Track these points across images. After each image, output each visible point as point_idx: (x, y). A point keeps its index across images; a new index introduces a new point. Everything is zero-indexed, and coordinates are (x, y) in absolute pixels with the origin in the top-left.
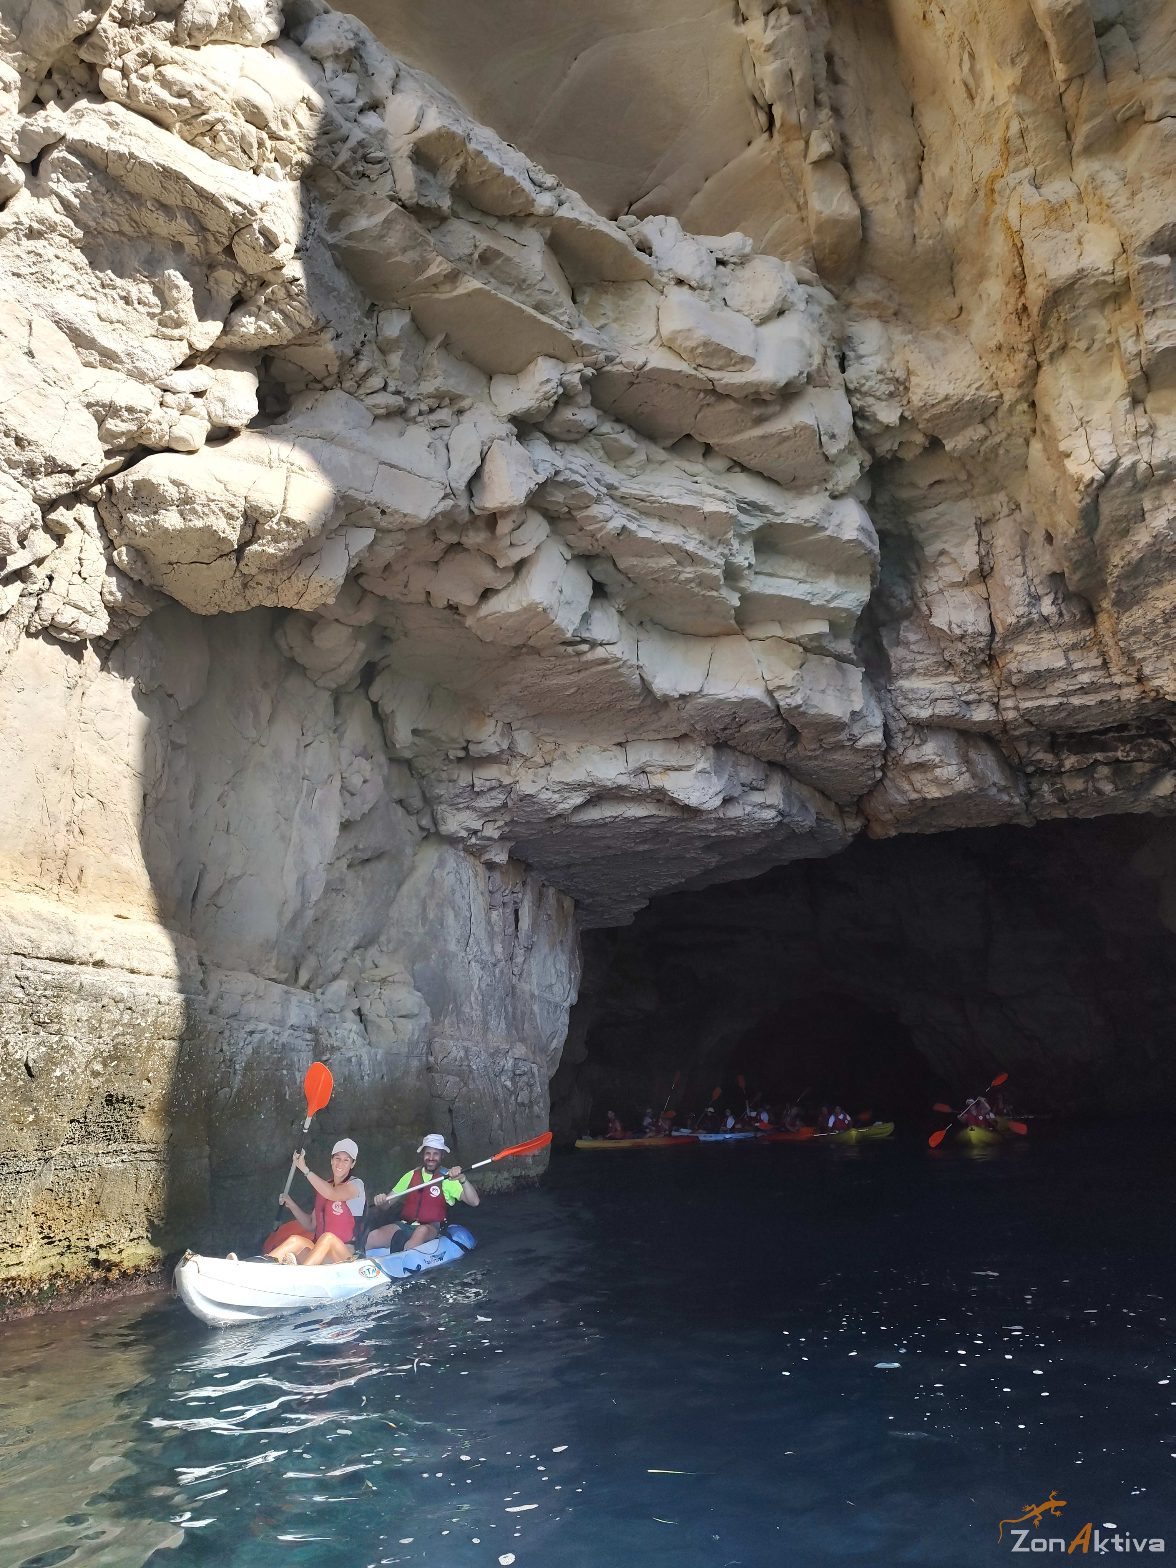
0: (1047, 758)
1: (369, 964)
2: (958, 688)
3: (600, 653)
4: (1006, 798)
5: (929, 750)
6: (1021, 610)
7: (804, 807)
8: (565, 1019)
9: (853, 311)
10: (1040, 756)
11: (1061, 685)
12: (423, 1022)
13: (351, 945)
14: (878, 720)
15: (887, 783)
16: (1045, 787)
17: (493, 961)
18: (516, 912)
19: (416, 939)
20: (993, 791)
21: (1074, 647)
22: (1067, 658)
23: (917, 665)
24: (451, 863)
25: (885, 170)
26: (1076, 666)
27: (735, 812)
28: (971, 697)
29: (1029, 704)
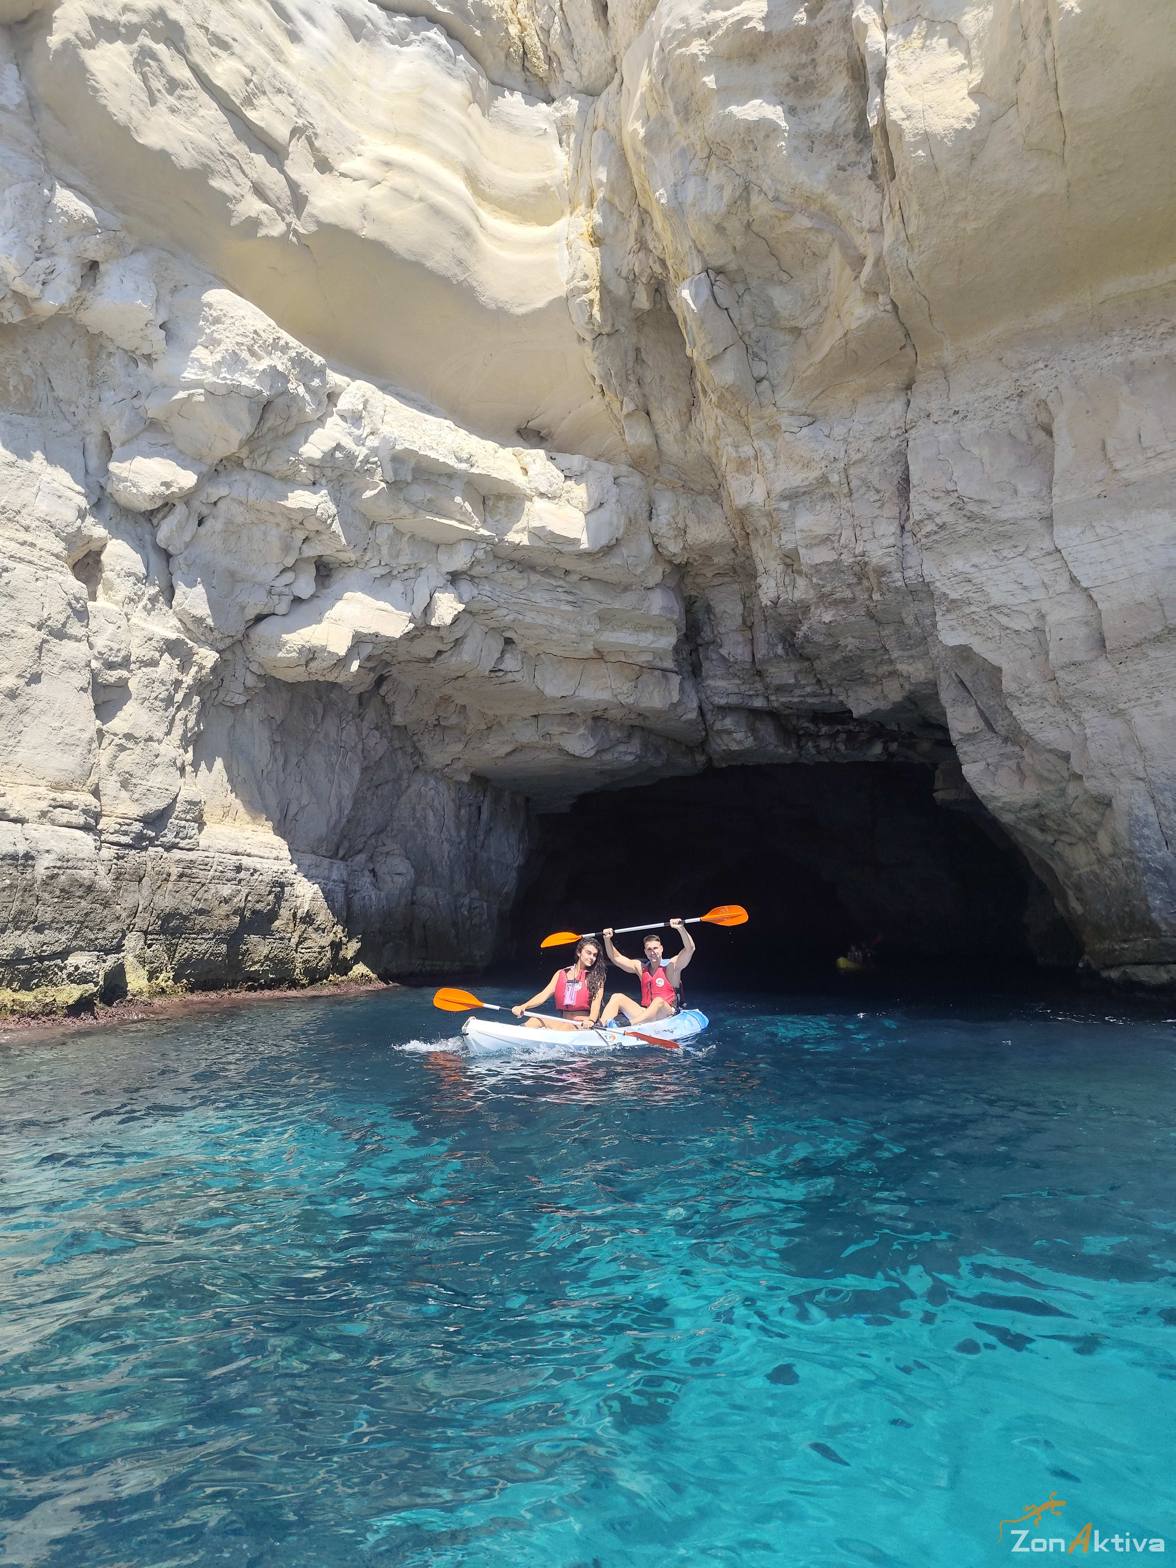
0: (812, 727)
1: (380, 843)
2: (743, 688)
3: (510, 677)
4: (781, 750)
5: (728, 723)
6: (763, 652)
7: (657, 751)
8: (514, 874)
9: (658, 485)
10: (806, 725)
11: (797, 692)
12: (409, 878)
13: (369, 833)
14: (695, 705)
15: (710, 738)
16: (810, 744)
17: (458, 840)
18: (480, 808)
19: (409, 829)
20: (771, 747)
21: (800, 671)
22: (796, 678)
23: (718, 673)
24: (432, 782)
25: (668, 414)
26: (803, 682)
27: (607, 757)
28: (751, 693)
29: (783, 700)
